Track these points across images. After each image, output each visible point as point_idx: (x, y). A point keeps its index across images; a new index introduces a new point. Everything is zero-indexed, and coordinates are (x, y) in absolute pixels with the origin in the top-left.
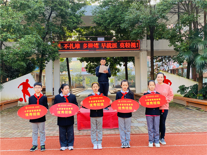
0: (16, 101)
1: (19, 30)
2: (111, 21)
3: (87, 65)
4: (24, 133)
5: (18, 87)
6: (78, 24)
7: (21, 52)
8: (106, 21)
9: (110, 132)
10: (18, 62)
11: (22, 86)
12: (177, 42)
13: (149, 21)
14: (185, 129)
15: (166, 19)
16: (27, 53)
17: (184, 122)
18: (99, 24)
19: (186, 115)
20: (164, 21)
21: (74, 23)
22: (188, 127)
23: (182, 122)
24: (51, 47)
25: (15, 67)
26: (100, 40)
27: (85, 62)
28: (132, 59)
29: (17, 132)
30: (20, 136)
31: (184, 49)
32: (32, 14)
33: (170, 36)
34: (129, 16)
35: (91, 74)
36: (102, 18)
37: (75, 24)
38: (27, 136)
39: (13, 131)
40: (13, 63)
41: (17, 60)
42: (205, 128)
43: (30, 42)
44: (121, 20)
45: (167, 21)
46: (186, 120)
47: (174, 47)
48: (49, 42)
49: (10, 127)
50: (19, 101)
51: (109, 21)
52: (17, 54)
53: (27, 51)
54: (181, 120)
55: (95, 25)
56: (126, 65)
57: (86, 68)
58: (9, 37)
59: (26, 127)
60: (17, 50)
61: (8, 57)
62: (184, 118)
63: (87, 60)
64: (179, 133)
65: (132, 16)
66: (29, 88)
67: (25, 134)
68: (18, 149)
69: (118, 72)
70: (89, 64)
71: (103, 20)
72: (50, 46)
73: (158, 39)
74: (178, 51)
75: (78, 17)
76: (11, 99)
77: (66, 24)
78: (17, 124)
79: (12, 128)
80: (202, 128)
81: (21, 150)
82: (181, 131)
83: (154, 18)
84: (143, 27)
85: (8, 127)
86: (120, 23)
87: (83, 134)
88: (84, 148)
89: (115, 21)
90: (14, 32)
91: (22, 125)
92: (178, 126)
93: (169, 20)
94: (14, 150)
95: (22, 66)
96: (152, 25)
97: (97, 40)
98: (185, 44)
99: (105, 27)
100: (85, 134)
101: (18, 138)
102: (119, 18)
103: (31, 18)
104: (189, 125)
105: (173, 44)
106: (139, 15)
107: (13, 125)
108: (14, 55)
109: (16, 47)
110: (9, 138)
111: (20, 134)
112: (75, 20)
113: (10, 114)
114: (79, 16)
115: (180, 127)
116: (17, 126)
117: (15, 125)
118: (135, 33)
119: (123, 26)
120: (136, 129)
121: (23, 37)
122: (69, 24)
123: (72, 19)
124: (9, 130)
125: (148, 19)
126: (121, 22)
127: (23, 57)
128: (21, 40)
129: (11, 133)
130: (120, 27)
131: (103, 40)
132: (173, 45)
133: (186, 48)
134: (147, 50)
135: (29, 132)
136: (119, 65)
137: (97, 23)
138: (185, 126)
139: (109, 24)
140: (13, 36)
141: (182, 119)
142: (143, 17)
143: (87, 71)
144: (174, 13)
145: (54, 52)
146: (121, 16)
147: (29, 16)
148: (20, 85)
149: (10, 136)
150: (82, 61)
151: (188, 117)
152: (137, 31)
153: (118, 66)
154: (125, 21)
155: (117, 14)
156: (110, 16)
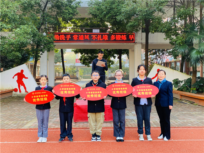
0: (11, 92)
1: (14, 20)
2: (107, 13)
3: (81, 57)
4: (20, 124)
5: (13, 78)
6: (74, 15)
7: (16, 42)
8: (102, 13)
9: (106, 125)
10: (13, 52)
11: (17, 76)
12: (173, 35)
13: (146, 14)
14: (180, 123)
15: (163, 12)
16: (22, 43)
17: (178, 115)
18: (95, 16)
19: (180, 109)
20: (160, 14)
21: (69, 14)
22: (183, 121)
23: (177, 115)
24: (47, 38)
25: (10, 57)
26: (95, 32)
27: (79, 53)
28: (126, 52)
29: (12, 123)
30: (16, 128)
31: (179, 43)
32: (28, 4)
33: (166, 29)
34: (126, 8)
35: (85, 65)
36: (98, 10)
37: (71, 15)
38: (23, 128)
39: (9, 122)
40: (8, 54)
41: (13, 50)
42: (200, 122)
43: (26, 33)
44: (117, 13)
45: (164, 14)
46: (180, 114)
47: (170, 40)
48: (44, 33)
49: (6, 118)
50: (14, 92)
51: (105, 12)
52: (12, 44)
53: (22, 42)
54: (176, 114)
55: (91, 16)
56: (120, 58)
57: (81, 60)
58: (5, 27)
59: (22, 118)
60: (13, 41)
61: (3, 48)
62: (179, 112)
63: (81, 51)
64: (175, 127)
65: (128, 8)
66: (24, 78)
67: (21, 126)
68: (15, 142)
69: (112, 64)
70: (83, 56)
71: (99, 12)
72: (45, 36)
73: (154, 32)
74: (173, 44)
75: (73, 8)
76: (6, 89)
77: (62, 15)
78: (13, 115)
79: (8, 119)
80: (197, 122)
81: (17, 142)
82: (177, 125)
83: (151, 11)
84: (139, 20)
85: (3, 118)
86: (116, 15)
87: (79, 126)
88: (81, 142)
89: (111, 13)
90: (9, 22)
91: (17, 116)
92: (173, 120)
93: (165, 13)
94: (11, 142)
95: (18, 56)
96: (148, 18)
97: (92, 31)
98: (181, 38)
99: (101, 19)
100: (81, 127)
101: (14, 130)
102: (115, 10)
103: (27, 8)
104: (184, 119)
105: (169, 37)
106: (135, 8)
107: (9, 116)
108: (9, 45)
109: (11, 37)
110: (5, 130)
111: (16, 125)
112: (71, 11)
113: (6, 105)
114: (75, 7)
115: (176, 120)
116: (13, 117)
117: (11, 115)
118: (131, 26)
119: (119, 18)
120: (132, 122)
121: (19, 28)
122: (64, 14)
123: (68, 10)
124: (5, 121)
125: (144, 12)
126: (118, 14)
127: (18, 47)
128: (17, 30)
129: (7, 124)
130: (116, 19)
131: (98, 32)
132: (168, 39)
133: (182, 42)
134: (142, 43)
135: (25, 123)
136: (113, 57)
137: (93, 15)
138: (180, 120)
139: (105, 15)
140: (9, 26)
141: (176, 112)
142: (140, 9)
143: (81, 62)
144: (170, 6)
145: (50, 43)
146: (117, 8)
147: (25, 6)
148: (15, 75)
149: (6, 127)
150: (76, 52)
151: (182, 111)
152: (133, 24)
153: (112, 59)
154: (121, 13)
155: (114, 6)
156: (106, 8)
